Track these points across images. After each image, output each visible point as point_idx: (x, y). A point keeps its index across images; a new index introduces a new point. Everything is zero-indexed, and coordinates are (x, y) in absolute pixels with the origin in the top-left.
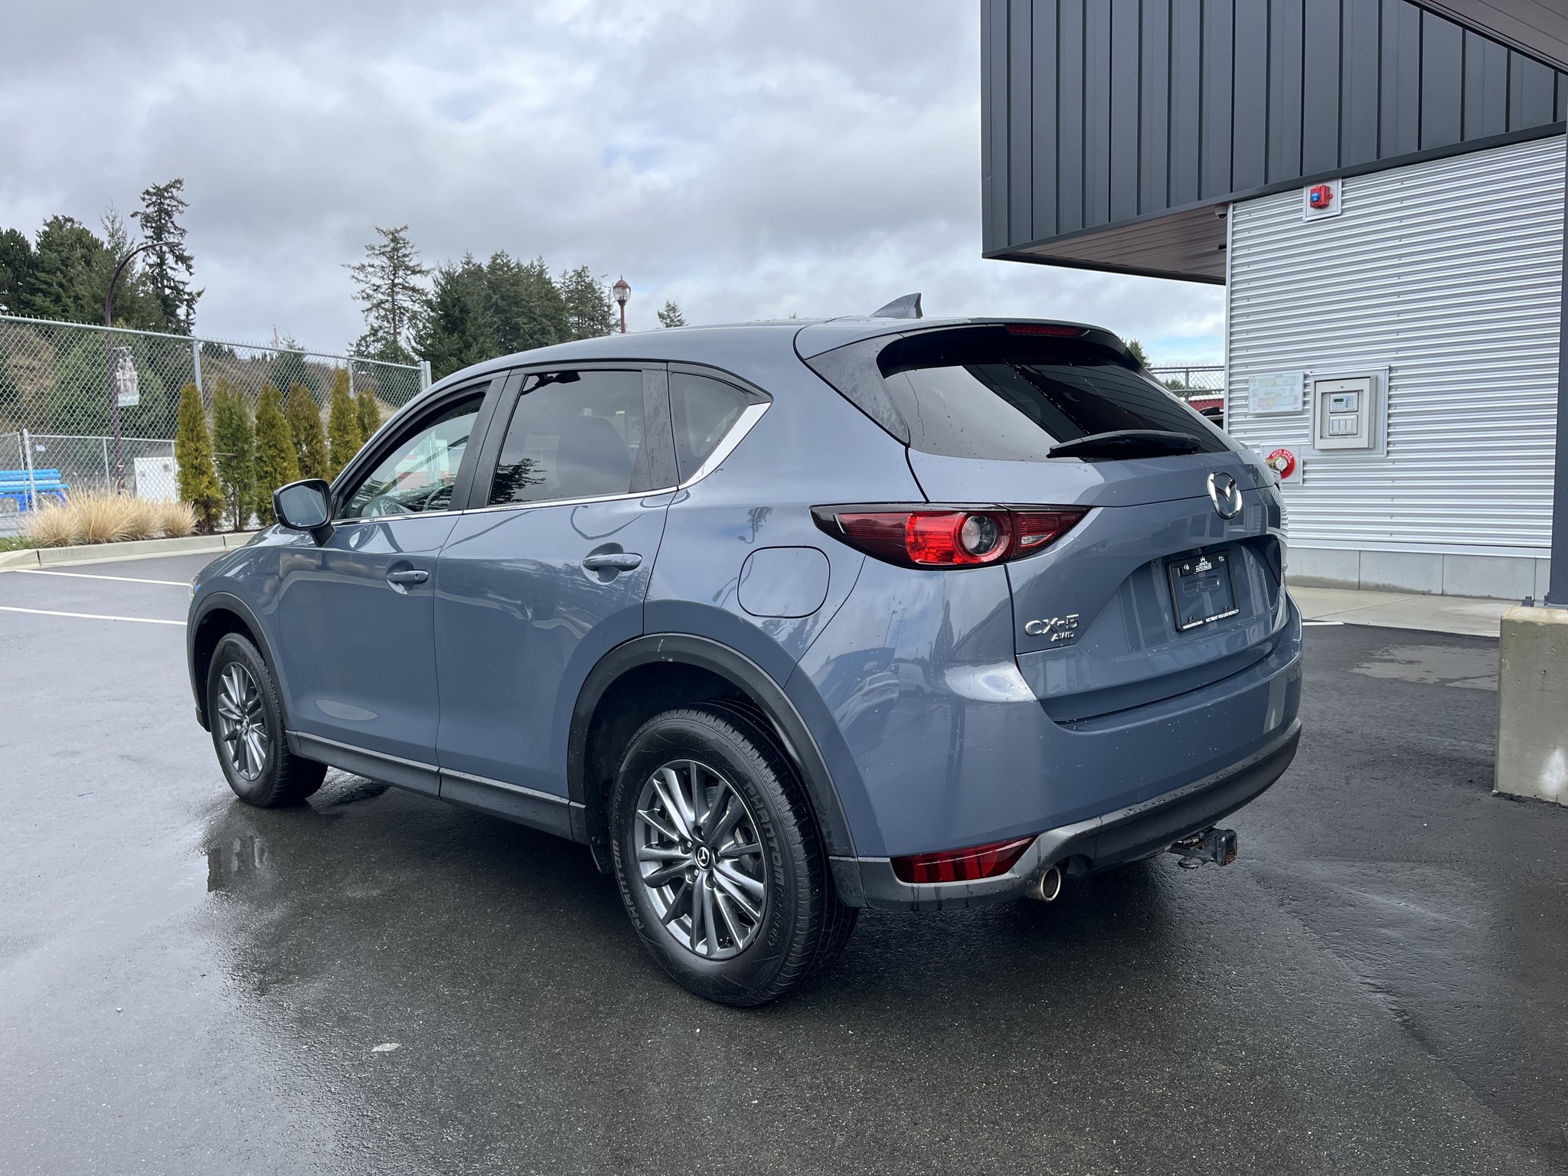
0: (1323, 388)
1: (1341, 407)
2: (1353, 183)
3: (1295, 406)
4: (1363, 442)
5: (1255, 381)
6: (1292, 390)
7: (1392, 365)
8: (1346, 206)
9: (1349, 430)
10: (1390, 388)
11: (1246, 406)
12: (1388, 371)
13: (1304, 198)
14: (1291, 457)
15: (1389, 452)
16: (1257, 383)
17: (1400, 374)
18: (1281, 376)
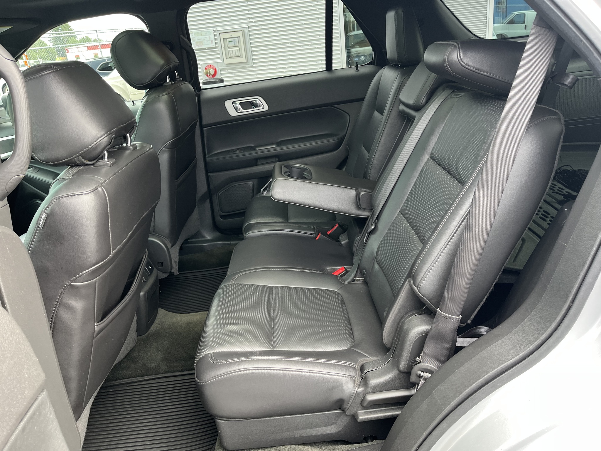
0: (223, 36)
1: (232, 44)
3: (212, 45)
4: (243, 60)
6: (210, 38)
7: (249, 25)
9: (237, 54)
10: (250, 35)
12: (248, 28)
14: (214, 68)
15: (253, 63)
16: (193, 34)
17: (252, 28)
18: (203, 31)
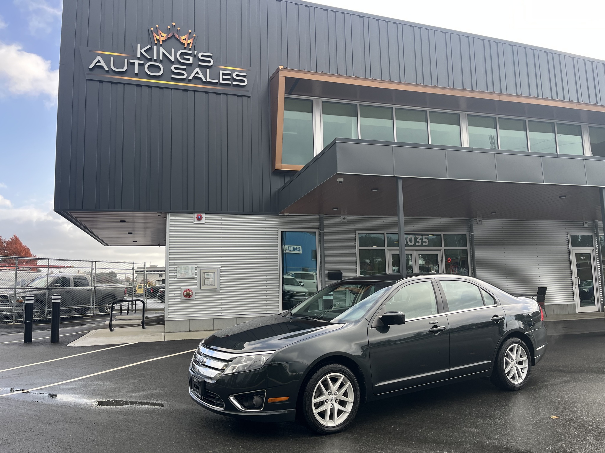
0: (203, 271)
1: (208, 277)
2: (208, 216)
3: (193, 276)
4: (215, 287)
5: (179, 268)
6: (192, 271)
7: (220, 266)
8: (207, 221)
9: (211, 283)
10: (220, 272)
11: (176, 275)
12: (220, 268)
13: (194, 216)
15: (221, 290)
16: (180, 268)
17: (223, 268)
18: (188, 267)
